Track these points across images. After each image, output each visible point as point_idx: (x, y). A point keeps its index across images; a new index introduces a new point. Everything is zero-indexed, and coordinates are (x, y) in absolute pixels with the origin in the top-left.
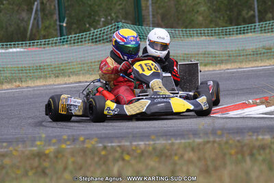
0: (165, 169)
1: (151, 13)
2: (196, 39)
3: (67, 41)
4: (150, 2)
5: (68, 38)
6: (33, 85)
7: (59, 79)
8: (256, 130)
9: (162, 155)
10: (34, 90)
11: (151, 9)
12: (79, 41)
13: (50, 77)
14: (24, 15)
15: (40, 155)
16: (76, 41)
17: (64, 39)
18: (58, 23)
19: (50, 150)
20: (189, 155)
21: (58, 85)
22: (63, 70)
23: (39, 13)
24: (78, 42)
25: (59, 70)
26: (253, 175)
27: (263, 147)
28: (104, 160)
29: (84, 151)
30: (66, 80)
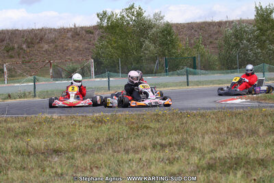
0: (203, 121)
2: (216, 75)
8: (237, 108)
9: (202, 116)
11: (199, 64)
12: (172, 75)
14: (152, 65)
15: (157, 115)
17: (167, 74)
18: (165, 68)
19: (161, 113)
20: (212, 116)
23: (158, 65)
25: (165, 85)
26: (236, 123)
27: (239, 114)
28: (181, 117)
29: (173, 113)
30: (167, 88)
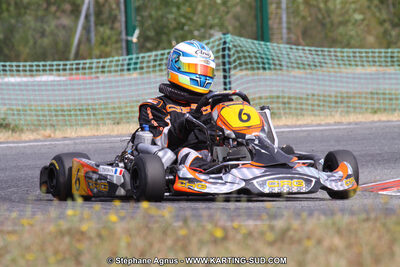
1: (284, 25)
3: (136, 63)
4: (284, 6)
5: (138, 58)
6: (74, 135)
7: (120, 127)
10: (76, 144)
11: (284, 19)
13: (104, 124)
16: (151, 64)
17: (130, 59)
18: (124, 36)
21: (117, 136)
22: (127, 113)
23: (92, 19)
24: (154, 66)
25: (121, 113)
